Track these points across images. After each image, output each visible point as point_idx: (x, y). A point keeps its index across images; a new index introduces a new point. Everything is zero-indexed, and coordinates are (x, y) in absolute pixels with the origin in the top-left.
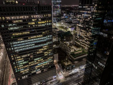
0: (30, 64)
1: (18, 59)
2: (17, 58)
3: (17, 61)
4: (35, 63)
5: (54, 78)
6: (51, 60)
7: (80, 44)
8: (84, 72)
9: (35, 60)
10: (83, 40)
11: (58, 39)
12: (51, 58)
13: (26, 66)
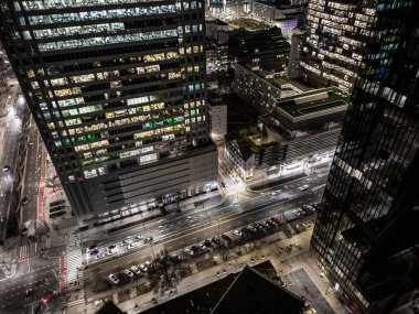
0: (113, 122)
1: (59, 87)
2: (55, 82)
3: (57, 99)
4: (130, 116)
5: (208, 190)
6: (196, 116)
7: (319, 72)
8: (327, 174)
9: (131, 102)
10: (334, 51)
11: (229, 64)
12: (198, 103)
13: (95, 127)
